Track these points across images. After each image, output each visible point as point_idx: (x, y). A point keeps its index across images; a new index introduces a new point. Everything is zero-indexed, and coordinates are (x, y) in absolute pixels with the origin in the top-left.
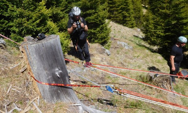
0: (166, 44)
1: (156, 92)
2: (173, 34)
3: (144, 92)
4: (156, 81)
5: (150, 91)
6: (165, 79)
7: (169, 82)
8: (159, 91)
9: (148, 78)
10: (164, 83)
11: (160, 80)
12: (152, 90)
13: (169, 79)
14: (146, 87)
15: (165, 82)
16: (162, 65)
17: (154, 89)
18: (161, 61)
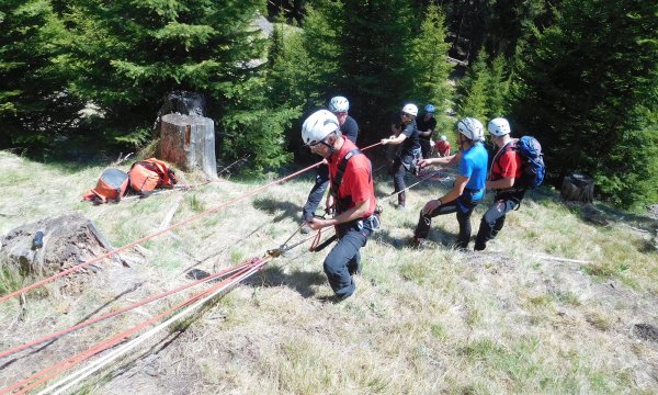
0: (9, 106)
1: (68, 299)
2: (13, 64)
3: (27, 330)
4: (48, 262)
5: (46, 309)
6: (74, 239)
7: (92, 240)
8: (77, 291)
9: (11, 268)
10: (78, 252)
11: (59, 250)
12: (54, 302)
13: (88, 232)
14: (24, 306)
15: (82, 245)
16: (34, 186)
17: (57, 293)
18: (22, 173)
